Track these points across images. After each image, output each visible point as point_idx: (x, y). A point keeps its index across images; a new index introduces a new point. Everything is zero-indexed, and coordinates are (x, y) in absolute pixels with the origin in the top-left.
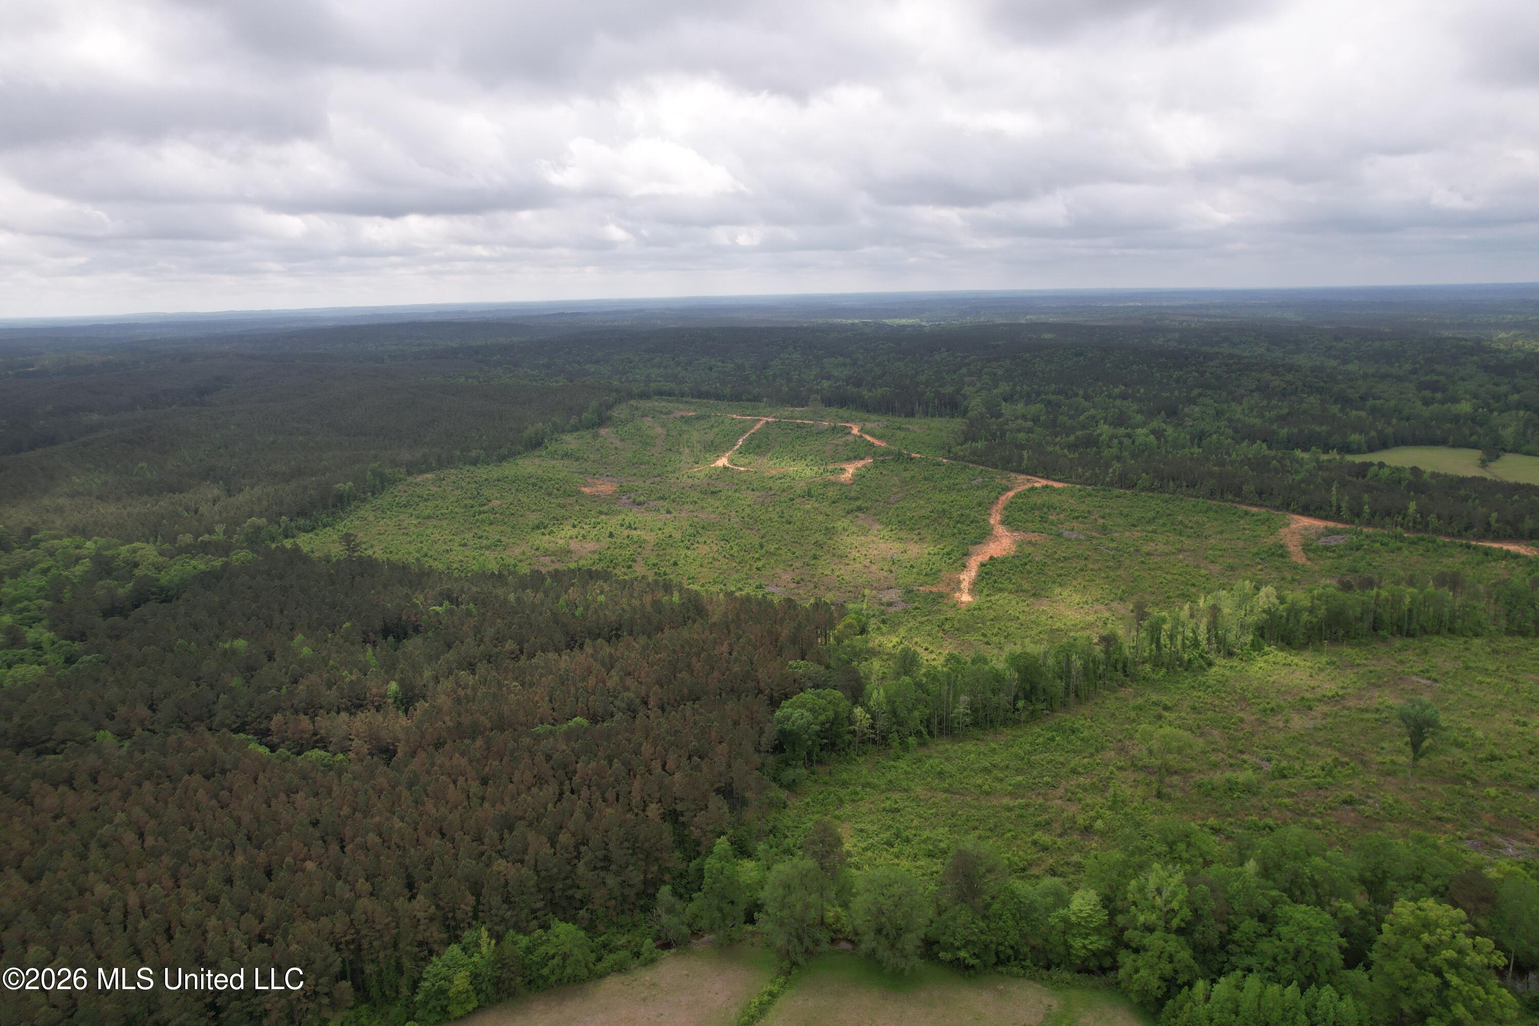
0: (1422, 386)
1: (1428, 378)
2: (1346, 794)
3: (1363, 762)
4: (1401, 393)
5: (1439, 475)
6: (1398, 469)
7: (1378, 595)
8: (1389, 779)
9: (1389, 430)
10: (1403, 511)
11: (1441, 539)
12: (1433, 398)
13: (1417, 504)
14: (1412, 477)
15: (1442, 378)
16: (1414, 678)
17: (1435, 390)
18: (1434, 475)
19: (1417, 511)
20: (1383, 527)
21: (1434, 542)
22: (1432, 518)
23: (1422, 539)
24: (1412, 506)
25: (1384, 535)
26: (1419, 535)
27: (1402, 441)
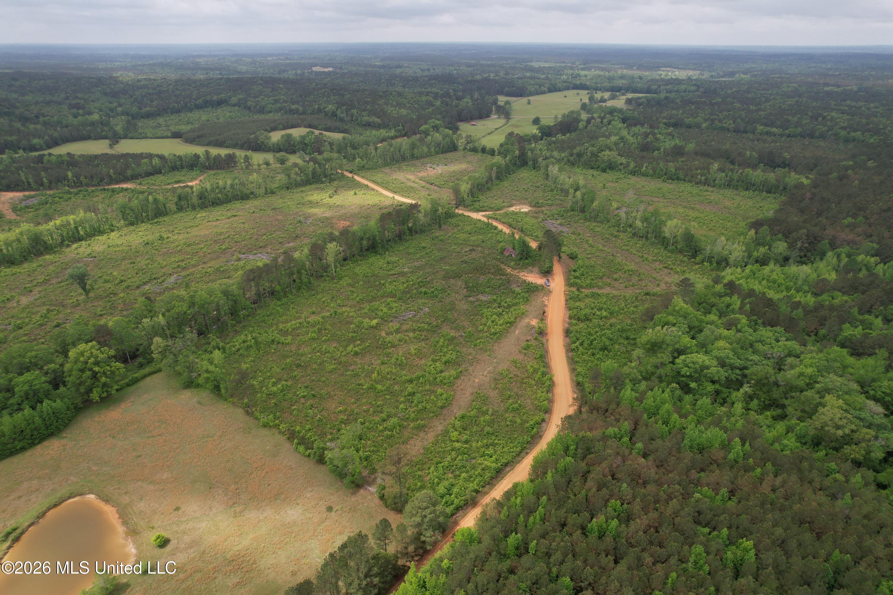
0: (72, 106)
1: (75, 102)
2: (55, 323)
3: (63, 306)
4: (60, 112)
5: (84, 155)
6: (60, 156)
7: (55, 224)
8: (77, 308)
9: (56, 134)
10: (65, 178)
11: (90, 189)
12: (79, 113)
13: (72, 173)
14: (69, 159)
15: (82, 101)
16: (85, 259)
17: (79, 108)
18: (81, 156)
19: (73, 176)
20: (57, 189)
21: (87, 191)
22: (82, 178)
23: (81, 191)
24: (70, 174)
25: (60, 193)
26: (79, 189)
27: (66, 140)
